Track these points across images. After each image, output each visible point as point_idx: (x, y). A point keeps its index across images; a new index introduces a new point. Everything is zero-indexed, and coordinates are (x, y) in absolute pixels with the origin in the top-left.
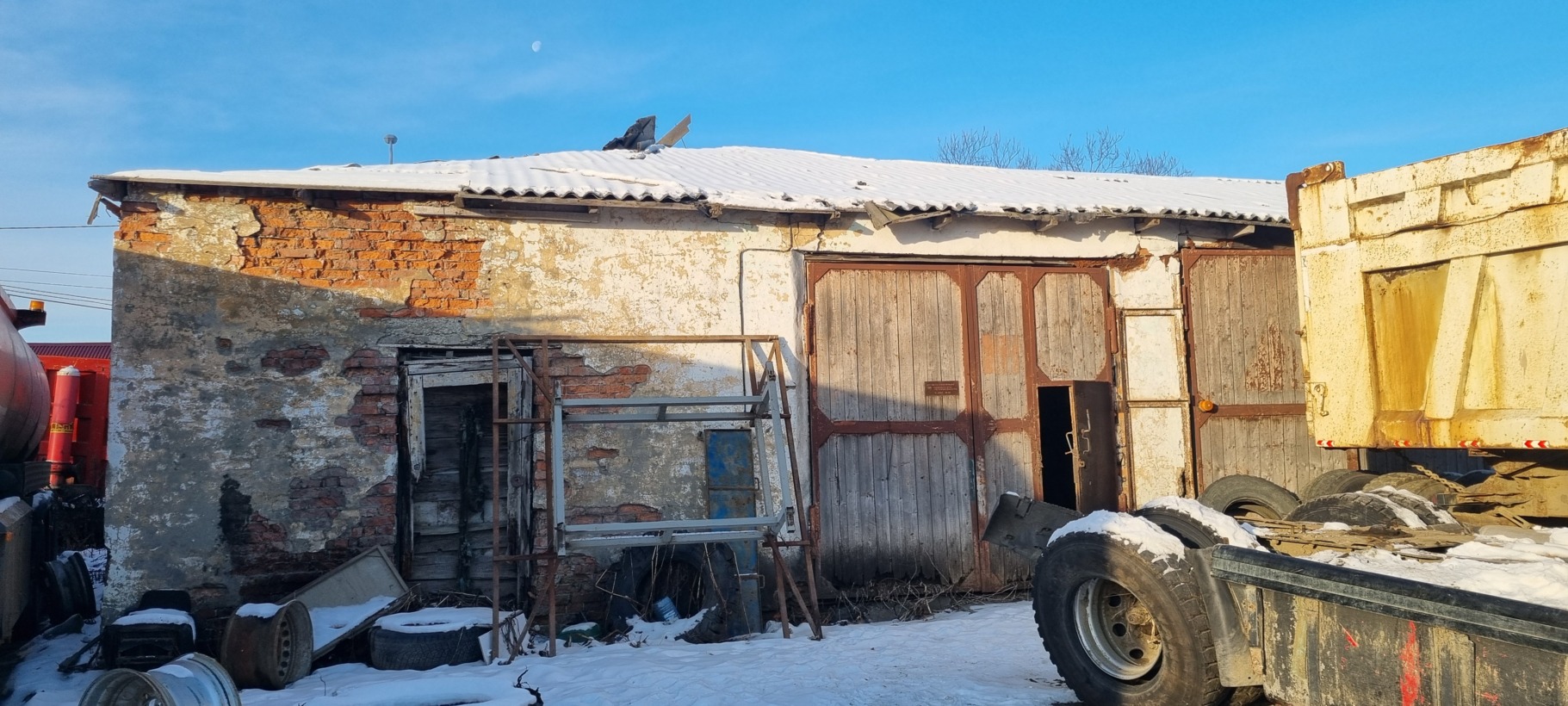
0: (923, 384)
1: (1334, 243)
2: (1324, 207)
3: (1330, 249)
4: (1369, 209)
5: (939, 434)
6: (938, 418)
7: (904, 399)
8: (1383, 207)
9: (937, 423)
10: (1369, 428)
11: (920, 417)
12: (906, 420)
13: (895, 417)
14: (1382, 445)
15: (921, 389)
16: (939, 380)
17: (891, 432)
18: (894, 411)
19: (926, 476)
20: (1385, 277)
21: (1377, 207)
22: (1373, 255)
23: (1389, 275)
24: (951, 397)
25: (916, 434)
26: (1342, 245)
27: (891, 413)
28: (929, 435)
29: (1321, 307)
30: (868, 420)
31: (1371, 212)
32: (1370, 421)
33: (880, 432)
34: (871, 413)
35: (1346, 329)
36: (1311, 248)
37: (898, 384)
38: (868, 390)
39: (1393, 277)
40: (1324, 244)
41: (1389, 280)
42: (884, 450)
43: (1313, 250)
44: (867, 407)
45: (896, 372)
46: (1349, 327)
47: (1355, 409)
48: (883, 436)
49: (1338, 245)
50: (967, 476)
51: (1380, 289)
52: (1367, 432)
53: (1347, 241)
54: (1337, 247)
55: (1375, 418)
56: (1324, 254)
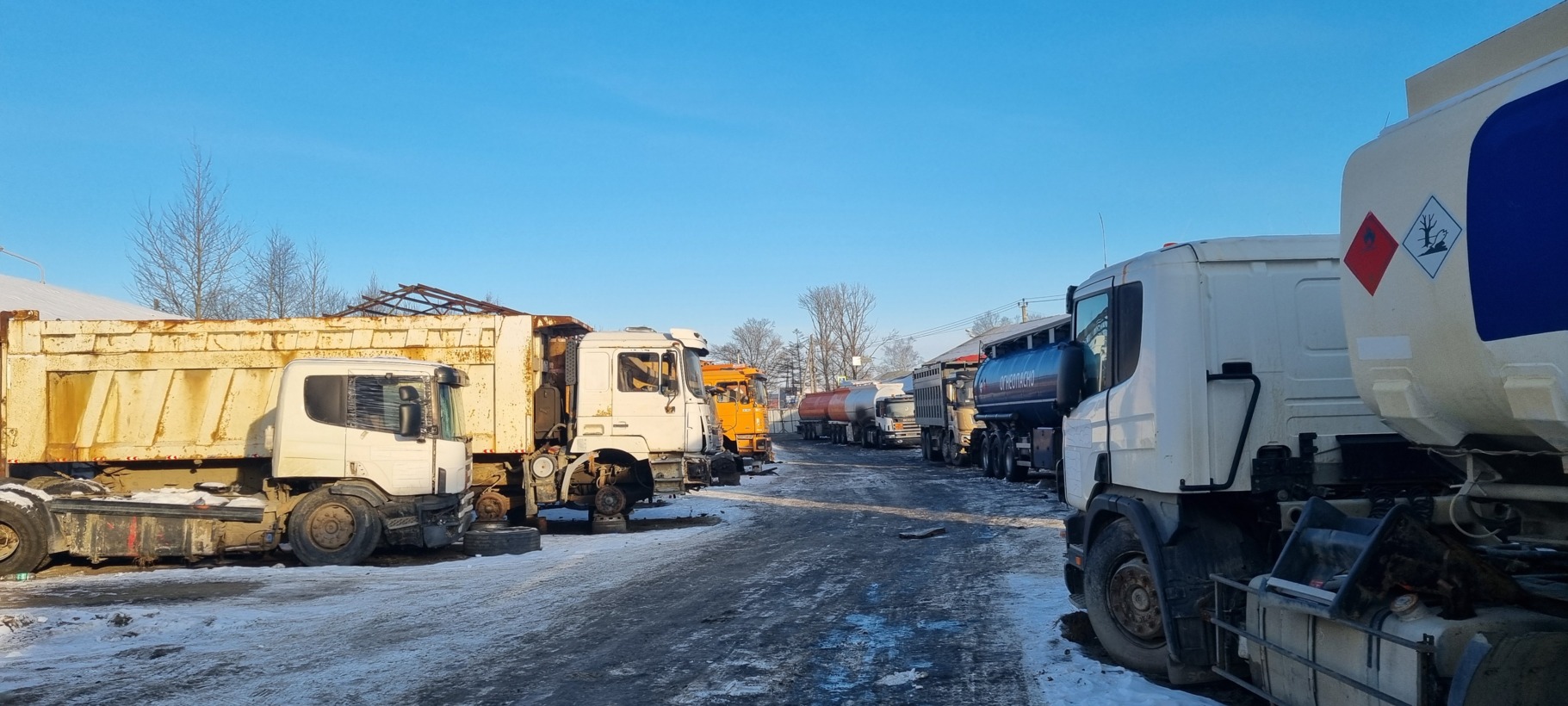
1: (30, 354)
2: (25, 334)
3: (26, 357)
4: (52, 339)
8: (60, 339)
10: (42, 453)
14: (49, 461)
20: (58, 375)
21: (57, 339)
22: (53, 363)
23: (61, 374)
26: (35, 355)
29: (18, 387)
31: (53, 341)
32: (43, 449)
35: (32, 400)
36: (14, 355)
39: (64, 375)
40: (23, 354)
41: (61, 377)
43: (16, 356)
46: (35, 399)
47: (34, 443)
51: (55, 381)
52: (41, 455)
53: (38, 353)
54: (31, 356)
55: (46, 448)
56: (23, 359)
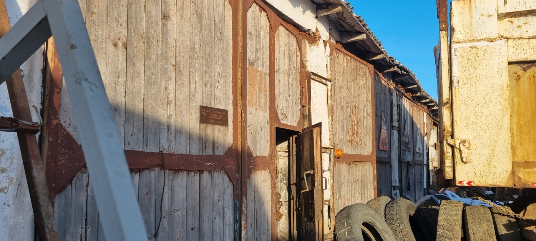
0: (198, 107)
1: (483, 40)
2: (476, 15)
3: (479, 44)
4: (510, 19)
5: (210, 171)
6: (210, 152)
7: (179, 124)
8: (523, 19)
9: (210, 158)
10: (509, 173)
11: (195, 150)
12: (180, 153)
13: (169, 148)
14: (518, 186)
15: (196, 115)
16: (212, 106)
17: (163, 167)
18: (168, 139)
19: (197, 226)
20: (521, 67)
21: (517, 19)
22: (519, 50)
23: (526, 66)
24: (221, 128)
25: (188, 171)
26: (492, 41)
27: (164, 142)
28: (201, 172)
29: (468, 85)
30: (136, 149)
31: (512, 22)
32: (510, 168)
33: (150, 168)
34: (141, 140)
35: (491, 102)
36: (462, 42)
37: (173, 102)
38: (139, 106)
39: (529, 68)
40: (474, 40)
41: (525, 70)
42: (153, 194)
43: (464, 45)
44: (136, 131)
45: (172, 87)
46: (494, 100)
47: (496, 159)
48: (153, 174)
49: (488, 41)
50: (232, 221)
51: (516, 75)
52: (507, 176)
53: (496, 39)
54: (486, 43)
55: (513, 167)
56: (474, 47)
